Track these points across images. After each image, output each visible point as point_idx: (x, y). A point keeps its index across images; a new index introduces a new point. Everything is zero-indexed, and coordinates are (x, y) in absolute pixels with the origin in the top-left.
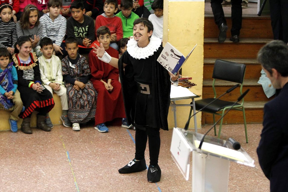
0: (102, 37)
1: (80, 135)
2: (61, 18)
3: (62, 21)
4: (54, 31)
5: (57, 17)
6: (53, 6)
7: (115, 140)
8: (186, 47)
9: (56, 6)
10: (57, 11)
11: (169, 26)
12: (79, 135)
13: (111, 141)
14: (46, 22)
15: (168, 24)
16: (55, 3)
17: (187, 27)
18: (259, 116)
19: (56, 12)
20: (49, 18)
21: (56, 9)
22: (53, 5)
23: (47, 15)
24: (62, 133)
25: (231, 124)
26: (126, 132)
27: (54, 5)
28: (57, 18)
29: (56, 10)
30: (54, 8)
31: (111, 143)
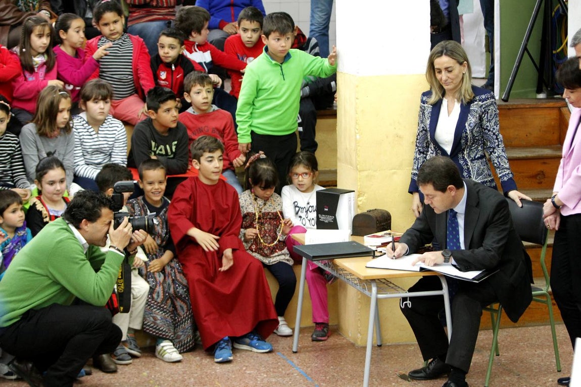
0: (210, 159)
1: (183, 368)
2: (111, 124)
3: (116, 130)
4: (99, 153)
5: (102, 122)
6: (95, 99)
7: (265, 376)
8: (395, 170)
9: (100, 98)
10: (103, 109)
11: (357, 128)
12: (183, 370)
13: (259, 379)
14: (81, 134)
15: (356, 123)
16: (99, 91)
17: (395, 128)
18: (541, 309)
19: (102, 111)
20: (87, 125)
21: (101, 104)
22: (94, 96)
23: (82, 120)
24: (143, 368)
25: (486, 329)
26: (279, 359)
27: (96, 96)
28: (104, 124)
29: (102, 107)
30: (96, 102)
31: (259, 382)
